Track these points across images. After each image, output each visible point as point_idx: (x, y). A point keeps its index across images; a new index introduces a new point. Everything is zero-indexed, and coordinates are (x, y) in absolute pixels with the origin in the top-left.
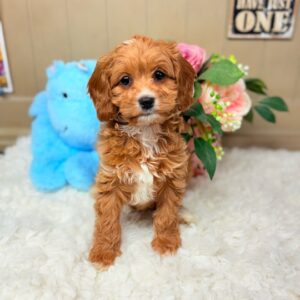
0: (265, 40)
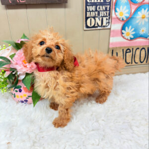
0: (100, 29)
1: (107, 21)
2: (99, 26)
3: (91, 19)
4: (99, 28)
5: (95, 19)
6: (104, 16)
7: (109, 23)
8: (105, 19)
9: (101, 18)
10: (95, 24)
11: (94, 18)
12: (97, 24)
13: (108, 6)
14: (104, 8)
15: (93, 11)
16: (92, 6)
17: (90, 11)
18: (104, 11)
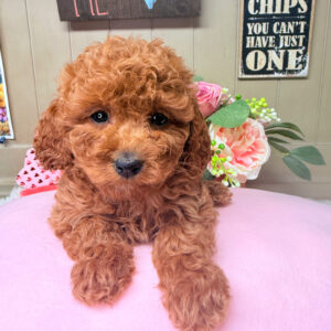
1: (300, 59)
2: (276, 70)
3: (256, 54)
4: (276, 75)
5: (267, 55)
6: (290, 48)
7: (303, 63)
8: (292, 54)
9: (282, 52)
10: (266, 66)
11: (265, 50)
12: (273, 65)
13: (303, 24)
14: (291, 27)
15: (261, 34)
16: (261, 22)
17: (254, 35)
18: (291, 34)
